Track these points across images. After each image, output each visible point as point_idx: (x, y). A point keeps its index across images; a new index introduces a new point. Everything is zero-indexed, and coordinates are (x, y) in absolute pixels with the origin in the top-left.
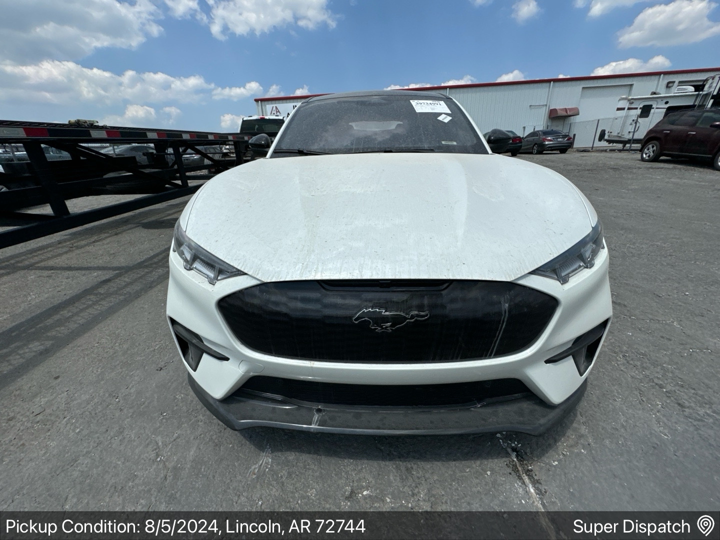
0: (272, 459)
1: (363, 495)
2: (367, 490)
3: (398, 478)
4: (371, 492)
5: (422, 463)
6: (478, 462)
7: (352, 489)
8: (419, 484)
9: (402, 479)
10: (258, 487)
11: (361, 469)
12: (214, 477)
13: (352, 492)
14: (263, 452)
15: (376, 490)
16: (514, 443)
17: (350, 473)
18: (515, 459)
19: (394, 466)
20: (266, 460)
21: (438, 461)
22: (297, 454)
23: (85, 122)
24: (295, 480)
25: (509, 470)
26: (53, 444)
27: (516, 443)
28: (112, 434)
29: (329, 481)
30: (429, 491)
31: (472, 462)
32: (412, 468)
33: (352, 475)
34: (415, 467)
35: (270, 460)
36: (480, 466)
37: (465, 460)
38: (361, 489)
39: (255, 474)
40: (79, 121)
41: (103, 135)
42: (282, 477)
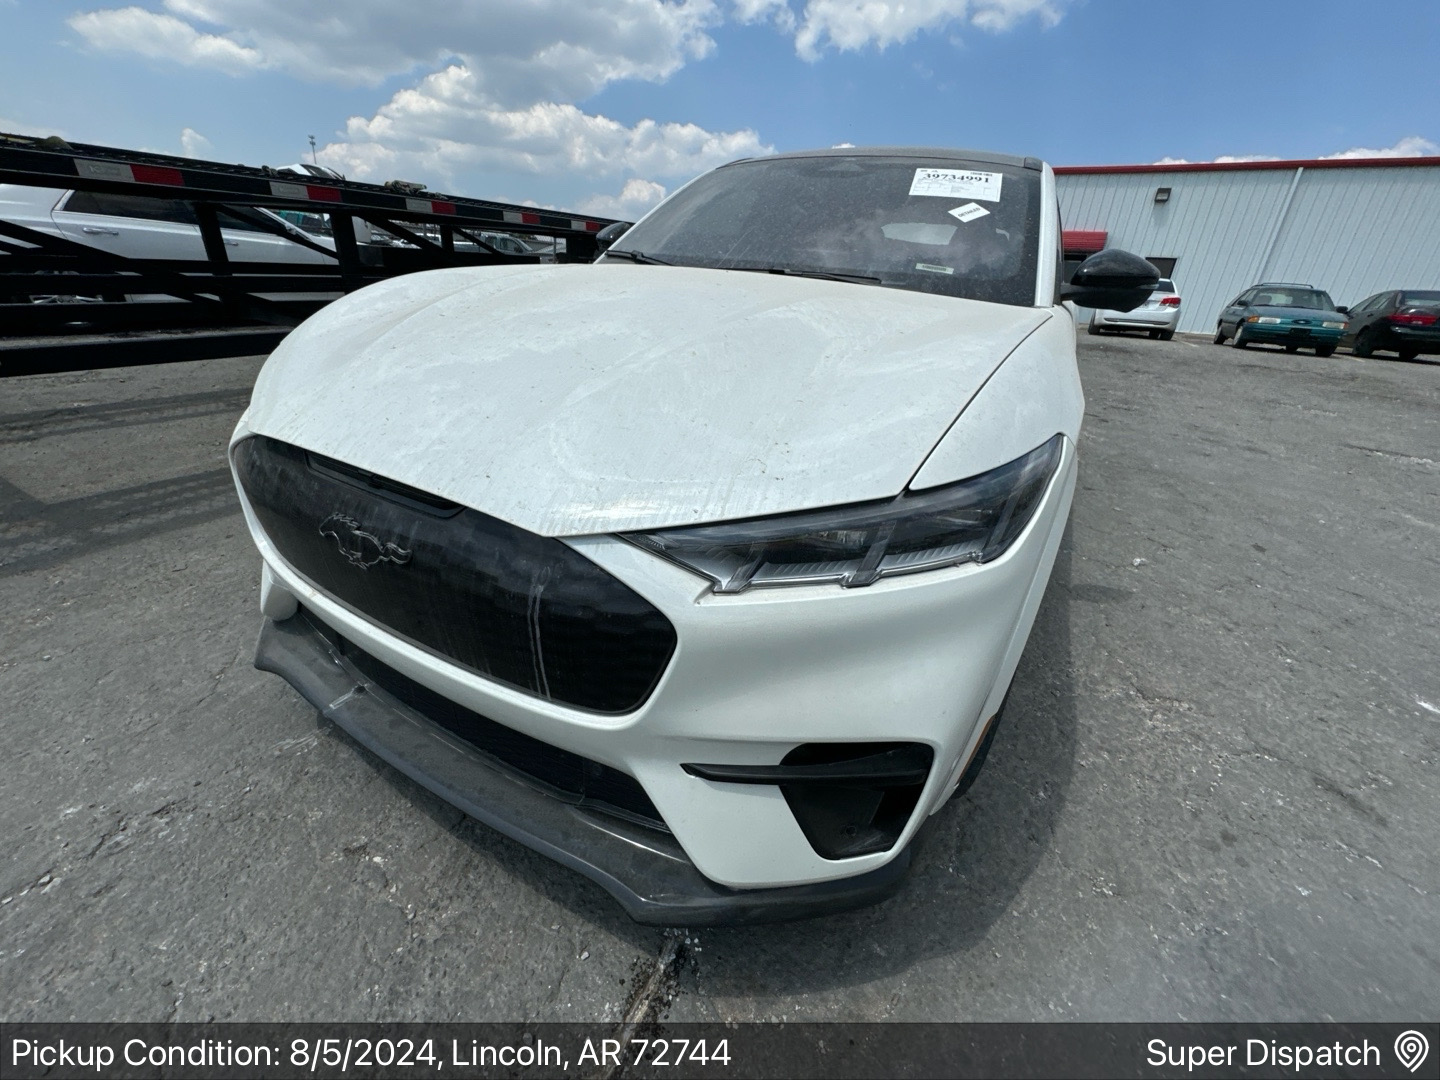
0: (321, 744)
1: (371, 859)
2: (384, 857)
3: (440, 868)
4: (385, 864)
5: (500, 871)
6: (590, 927)
7: (367, 844)
8: (458, 897)
9: (444, 873)
10: (269, 768)
11: (409, 825)
12: (241, 727)
13: (363, 848)
14: (319, 728)
15: (393, 865)
16: (692, 940)
17: (390, 821)
18: (662, 967)
19: (455, 849)
20: (312, 740)
21: (527, 883)
22: (355, 754)
23: (408, 185)
24: (316, 786)
25: (628, 977)
26: (155, 609)
27: (696, 941)
28: (211, 624)
29: (350, 815)
30: (461, 915)
31: (581, 921)
32: (476, 867)
33: (389, 824)
34: (483, 868)
35: (316, 743)
36: (586, 934)
37: (572, 910)
38: (377, 851)
39: (280, 750)
40: (397, 183)
41: (426, 207)
42: (307, 773)
